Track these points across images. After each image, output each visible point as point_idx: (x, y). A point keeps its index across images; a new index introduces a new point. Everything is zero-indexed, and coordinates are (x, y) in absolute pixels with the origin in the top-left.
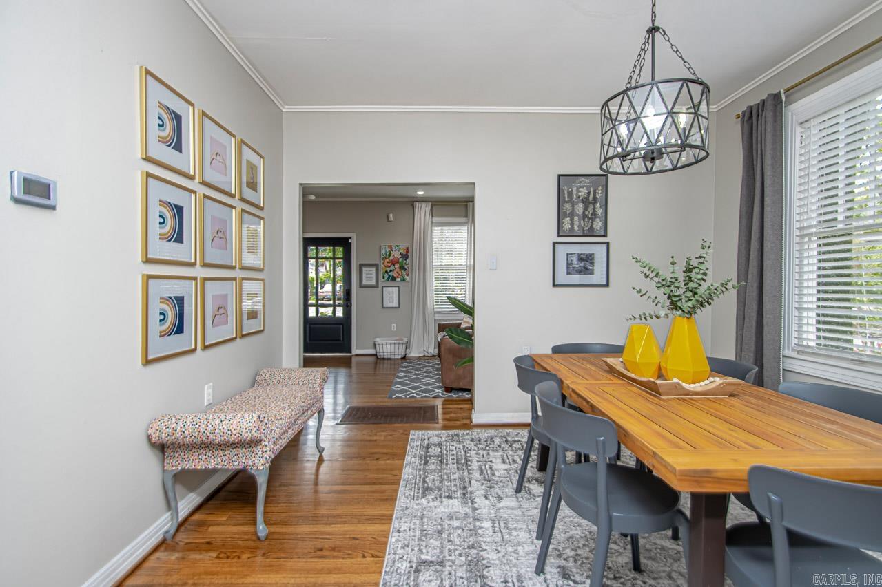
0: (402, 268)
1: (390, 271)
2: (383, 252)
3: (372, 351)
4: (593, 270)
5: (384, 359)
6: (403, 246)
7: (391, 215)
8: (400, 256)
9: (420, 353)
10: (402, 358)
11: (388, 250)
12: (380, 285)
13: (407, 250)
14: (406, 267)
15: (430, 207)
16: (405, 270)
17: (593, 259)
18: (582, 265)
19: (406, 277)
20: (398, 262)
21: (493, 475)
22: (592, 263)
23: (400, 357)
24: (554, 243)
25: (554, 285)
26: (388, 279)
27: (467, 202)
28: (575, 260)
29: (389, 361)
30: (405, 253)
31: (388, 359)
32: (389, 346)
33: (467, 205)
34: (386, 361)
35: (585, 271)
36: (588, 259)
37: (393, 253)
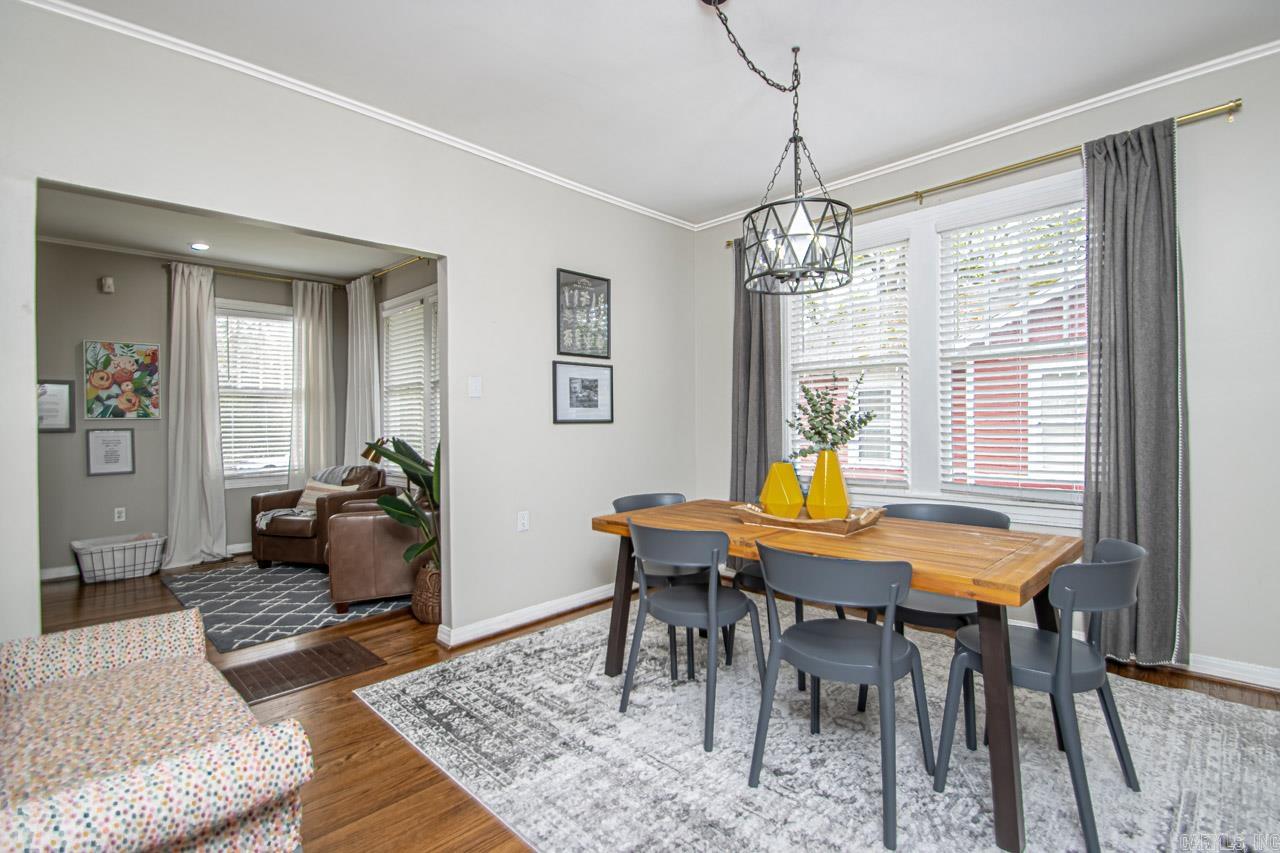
0: (141, 391)
1: (109, 397)
2: (89, 356)
3: (70, 571)
4: (597, 401)
5: (104, 583)
6: (145, 345)
7: (109, 282)
8: (135, 367)
9: (193, 558)
10: (152, 575)
11: (103, 353)
12: (80, 427)
13: (154, 355)
14: (152, 390)
15: (211, 277)
16: (150, 395)
17: (597, 386)
18: (585, 394)
19: (152, 410)
20: (130, 379)
21: (567, 703)
22: (596, 392)
23: (148, 572)
24: (555, 364)
25: (556, 421)
26: (103, 414)
27: (292, 278)
28: (578, 386)
29: (119, 587)
30: (148, 361)
31: (115, 582)
32: (118, 556)
33: (291, 284)
34: (110, 588)
35: (590, 403)
36: (591, 386)
37: (115, 360)
